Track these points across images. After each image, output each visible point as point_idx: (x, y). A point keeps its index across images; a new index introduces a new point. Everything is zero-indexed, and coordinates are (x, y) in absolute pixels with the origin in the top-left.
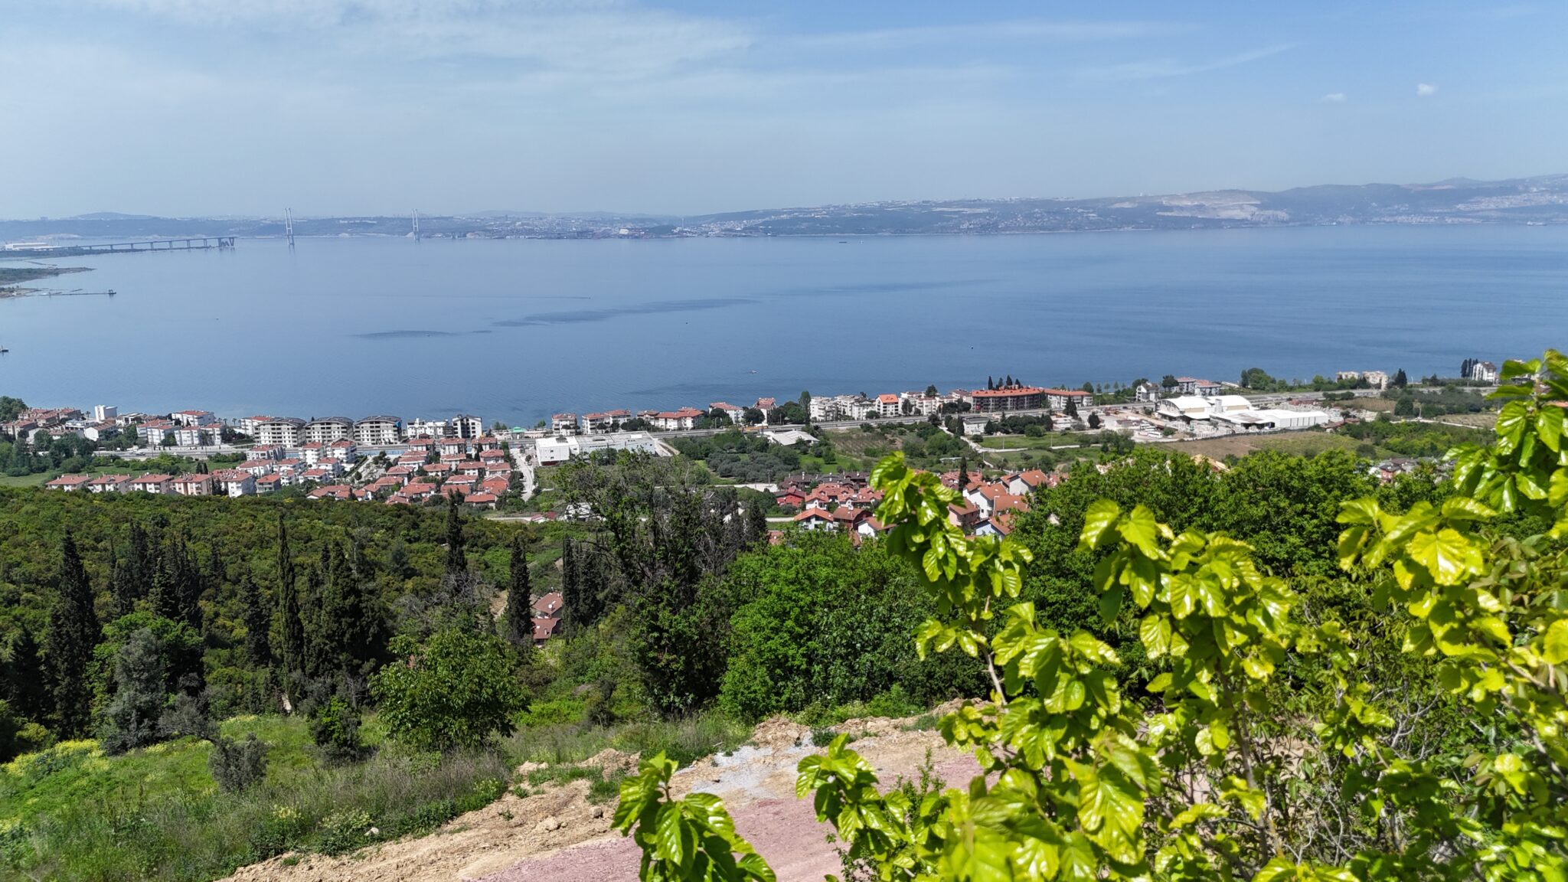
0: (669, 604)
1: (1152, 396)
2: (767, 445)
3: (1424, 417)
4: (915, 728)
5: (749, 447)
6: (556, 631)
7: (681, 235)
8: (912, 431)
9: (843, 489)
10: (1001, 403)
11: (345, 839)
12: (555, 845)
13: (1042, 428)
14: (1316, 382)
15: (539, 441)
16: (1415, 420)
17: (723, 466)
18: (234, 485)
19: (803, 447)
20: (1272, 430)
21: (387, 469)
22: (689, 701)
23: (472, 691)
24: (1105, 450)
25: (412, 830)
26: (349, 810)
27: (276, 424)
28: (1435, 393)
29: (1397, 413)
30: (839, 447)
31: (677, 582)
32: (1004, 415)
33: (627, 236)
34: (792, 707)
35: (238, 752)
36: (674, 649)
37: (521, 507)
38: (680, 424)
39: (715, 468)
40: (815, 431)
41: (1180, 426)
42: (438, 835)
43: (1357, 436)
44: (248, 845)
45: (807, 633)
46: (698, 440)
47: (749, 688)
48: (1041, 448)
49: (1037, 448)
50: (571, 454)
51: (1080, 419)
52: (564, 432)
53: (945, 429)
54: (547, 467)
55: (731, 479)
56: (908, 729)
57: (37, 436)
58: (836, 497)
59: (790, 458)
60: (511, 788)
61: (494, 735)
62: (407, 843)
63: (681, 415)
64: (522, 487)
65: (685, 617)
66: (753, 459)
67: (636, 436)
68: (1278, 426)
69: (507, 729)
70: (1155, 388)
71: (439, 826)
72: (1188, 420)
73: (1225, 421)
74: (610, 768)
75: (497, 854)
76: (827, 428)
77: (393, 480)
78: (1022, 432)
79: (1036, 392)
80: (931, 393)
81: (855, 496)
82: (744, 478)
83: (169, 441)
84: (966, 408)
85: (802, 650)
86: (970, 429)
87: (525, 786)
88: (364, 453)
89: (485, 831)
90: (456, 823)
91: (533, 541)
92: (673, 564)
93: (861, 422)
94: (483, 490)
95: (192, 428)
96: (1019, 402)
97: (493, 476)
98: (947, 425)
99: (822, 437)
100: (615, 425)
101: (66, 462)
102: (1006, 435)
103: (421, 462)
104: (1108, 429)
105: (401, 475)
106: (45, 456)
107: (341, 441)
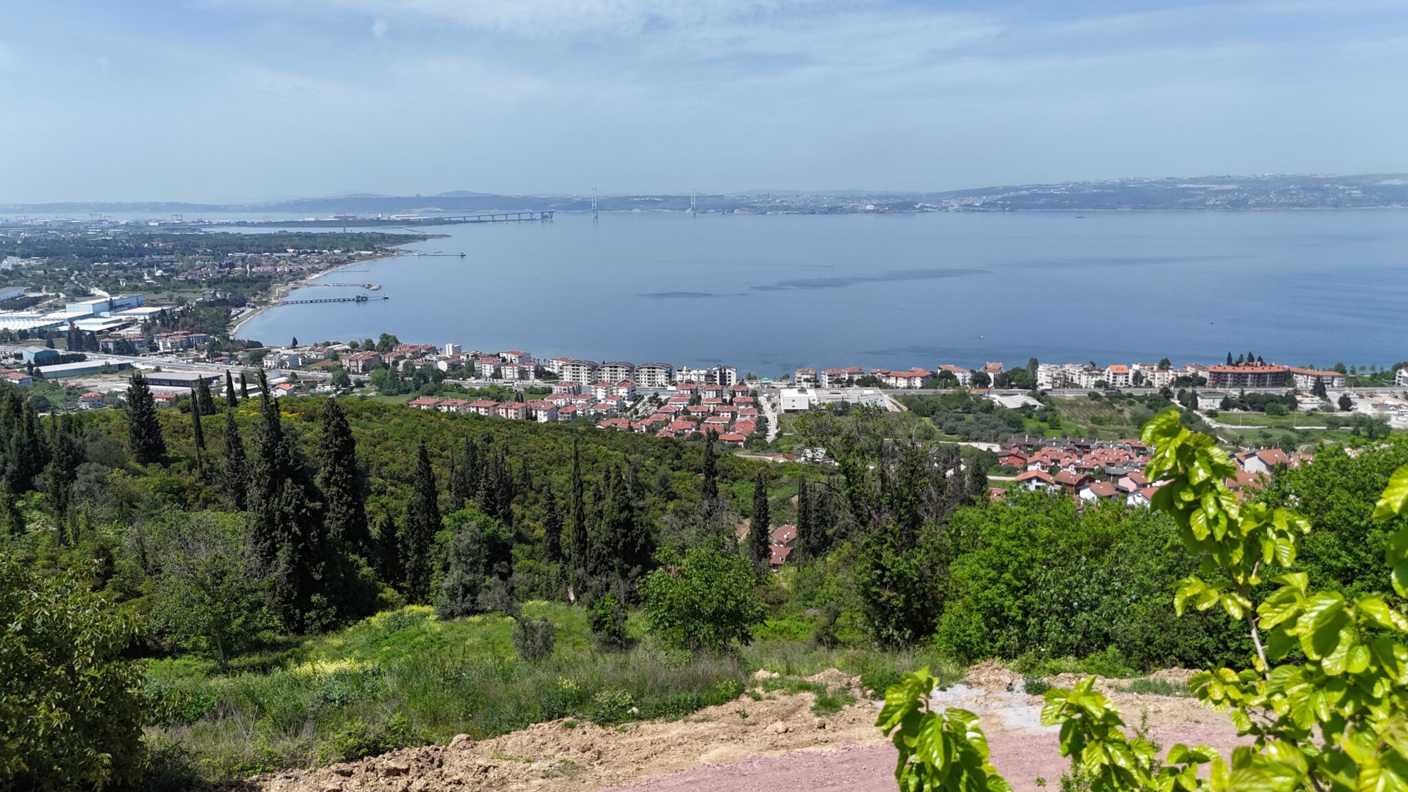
0: (893, 546)
2: (992, 407)
4: (1130, 690)
5: (974, 408)
6: (789, 558)
7: (922, 210)
8: (1141, 401)
9: (1066, 454)
10: (1240, 380)
11: (612, 713)
12: (782, 746)
13: (1285, 407)
15: (783, 391)
17: (948, 424)
18: (542, 412)
19: (1028, 411)
21: (659, 408)
22: (907, 636)
23: (719, 601)
24: (1356, 433)
25: (664, 714)
26: (616, 689)
27: (576, 365)
30: (1064, 413)
31: (900, 526)
32: (1242, 392)
33: (873, 211)
34: (1005, 654)
35: (534, 629)
36: (895, 587)
37: (765, 448)
38: (910, 383)
39: (940, 425)
40: (1041, 396)
42: (686, 722)
44: (539, 707)
45: (1024, 587)
46: (926, 399)
47: (964, 631)
48: (1282, 427)
49: (1278, 427)
50: (810, 404)
51: (1329, 401)
52: (805, 384)
53: (1177, 402)
54: (789, 415)
55: (955, 437)
56: (1123, 690)
57: (405, 365)
58: (1058, 461)
59: (1014, 421)
60: (747, 691)
61: (735, 642)
62: (660, 725)
63: (911, 374)
64: (766, 430)
65: (907, 559)
66: (978, 419)
67: (869, 391)
69: (746, 638)
71: (686, 714)
74: (833, 686)
75: (733, 746)
76: (1053, 395)
77: (663, 417)
78: (1262, 410)
79: (1281, 370)
80: (1164, 365)
81: (1078, 461)
82: (967, 437)
83: (497, 375)
84: (1202, 382)
85: (1018, 603)
86: (1204, 403)
87: (759, 690)
88: (642, 393)
89: (724, 725)
90: (700, 714)
91: (774, 478)
92: (897, 510)
93: (1088, 390)
94: (734, 431)
95: (513, 365)
96: (1260, 379)
97: (743, 419)
98: (1179, 399)
99: (1048, 403)
100: (850, 381)
101: (423, 387)
102: (1244, 412)
103: (686, 403)
104: (1361, 412)
105: (669, 413)
106: (410, 381)
107: (625, 382)
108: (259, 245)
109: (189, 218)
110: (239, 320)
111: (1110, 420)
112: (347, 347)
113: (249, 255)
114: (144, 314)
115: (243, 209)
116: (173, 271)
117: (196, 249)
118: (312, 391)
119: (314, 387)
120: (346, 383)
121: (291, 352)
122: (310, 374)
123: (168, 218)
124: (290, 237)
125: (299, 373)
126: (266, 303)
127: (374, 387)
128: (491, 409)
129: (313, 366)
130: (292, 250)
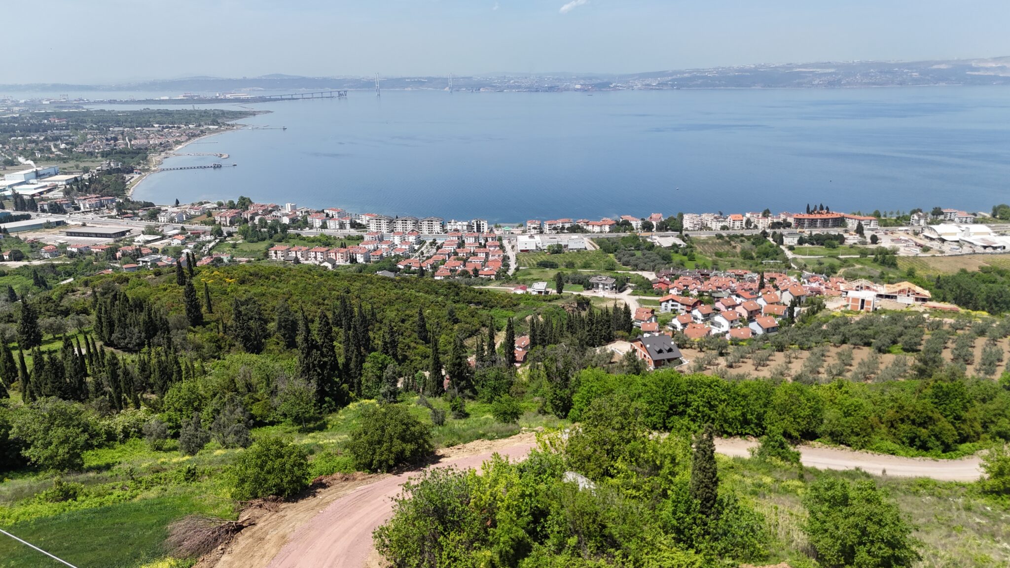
1: (922, 222)
2: (653, 246)
5: (642, 247)
7: (615, 89)
8: (749, 240)
9: (693, 281)
10: (813, 223)
13: (836, 242)
15: (519, 237)
17: (625, 259)
18: (360, 255)
19: (676, 249)
20: (1002, 251)
21: (437, 250)
24: (875, 260)
27: (378, 220)
30: (699, 249)
32: (812, 232)
33: (580, 90)
37: (508, 280)
38: (601, 229)
39: (620, 260)
40: (685, 238)
41: (936, 245)
46: (612, 241)
48: (832, 257)
49: (830, 257)
50: (537, 246)
51: (865, 237)
52: (533, 232)
53: (771, 239)
54: (523, 253)
55: (629, 268)
57: (260, 220)
58: (688, 286)
59: (666, 256)
63: (603, 223)
64: (508, 266)
66: (644, 255)
67: (575, 236)
68: (1008, 248)
70: (925, 217)
72: (943, 241)
73: (970, 243)
76: (693, 235)
77: (441, 257)
78: (822, 244)
79: (839, 216)
80: (766, 214)
81: (700, 286)
82: (636, 267)
83: (324, 226)
84: (789, 225)
86: (787, 241)
88: (425, 239)
93: (716, 232)
94: (488, 267)
95: (335, 219)
96: (825, 223)
97: (493, 258)
98: (773, 237)
99: (689, 242)
100: (563, 228)
101: (275, 236)
102: (811, 246)
103: (455, 246)
104: (883, 245)
105: (445, 254)
106: (265, 232)
107: (413, 231)
108: (131, 122)
109: (73, 96)
110: (132, 185)
111: (727, 254)
112: (216, 206)
113: (126, 129)
114: (62, 181)
115: (110, 89)
116: (72, 144)
117: (85, 125)
118: (197, 240)
119: (198, 237)
120: (219, 233)
121: (175, 209)
122: (193, 227)
123: (56, 96)
124: (153, 113)
125: (187, 226)
126: (148, 170)
127: (240, 237)
128: (325, 253)
129: (194, 221)
130: (157, 125)
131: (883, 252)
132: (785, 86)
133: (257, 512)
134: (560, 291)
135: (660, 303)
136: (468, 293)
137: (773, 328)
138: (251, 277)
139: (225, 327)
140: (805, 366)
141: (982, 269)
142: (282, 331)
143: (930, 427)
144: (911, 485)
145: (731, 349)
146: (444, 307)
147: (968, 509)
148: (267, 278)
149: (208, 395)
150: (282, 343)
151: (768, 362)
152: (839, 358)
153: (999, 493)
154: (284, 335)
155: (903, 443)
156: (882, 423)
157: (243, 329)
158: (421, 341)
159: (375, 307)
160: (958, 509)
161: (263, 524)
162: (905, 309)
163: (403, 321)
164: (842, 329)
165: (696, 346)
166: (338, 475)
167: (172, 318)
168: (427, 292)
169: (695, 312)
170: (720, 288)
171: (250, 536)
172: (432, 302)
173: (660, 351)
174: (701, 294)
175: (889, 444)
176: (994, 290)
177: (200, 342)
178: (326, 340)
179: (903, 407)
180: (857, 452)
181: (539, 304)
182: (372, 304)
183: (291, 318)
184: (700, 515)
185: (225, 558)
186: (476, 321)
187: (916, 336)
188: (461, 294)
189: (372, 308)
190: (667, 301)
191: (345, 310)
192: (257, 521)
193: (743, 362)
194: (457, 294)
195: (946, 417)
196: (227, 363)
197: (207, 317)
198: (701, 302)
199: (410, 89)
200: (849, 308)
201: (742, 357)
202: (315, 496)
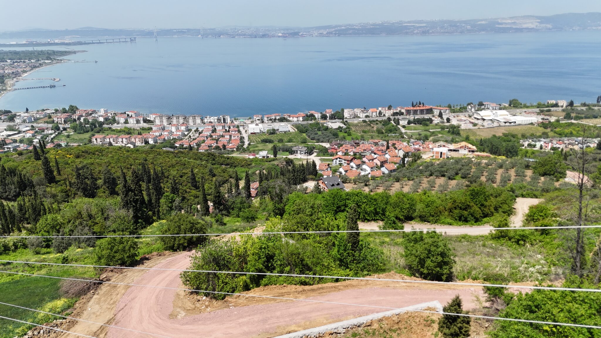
1: (473, 110)
2: (328, 128)
3: (574, 120)
5: (321, 129)
6: (257, 195)
7: (302, 36)
8: (381, 123)
10: (415, 112)
13: (428, 123)
14: (538, 104)
15: (249, 125)
16: (569, 121)
17: (312, 136)
18: (150, 139)
19: (341, 129)
20: (514, 124)
21: (199, 134)
24: (449, 132)
27: (161, 117)
28: (583, 110)
29: (565, 118)
30: (353, 129)
32: (414, 117)
33: (281, 36)
37: (244, 151)
38: (298, 119)
39: (309, 136)
40: (345, 123)
41: (480, 122)
43: (546, 127)
46: (304, 126)
48: (426, 131)
50: (260, 130)
51: (443, 119)
52: (258, 122)
53: (392, 122)
54: (252, 135)
55: (314, 141)
57: (84, 120)
59: (335, 134)
63: (299, 116)
64: (244, 142)
66: (323, 133)
67: (282, 124)
68: (517, 123)
70: (475, 107)
72: (484, 120)
73: (498, 120)
76: (350, 121)
77: (202, 139)
78: (421, 124)
79: (429, 108)
80: (390, 108)
81: (354, 150)
82: (318, 141)
83: (126, 122)
84: (402, 114)
86: (402, 123)
88: (191, 128)
93: (363, 119)
94: (231, 143)
95: (133, 118)
96: (422, 112)
97: (234, 138)
98: (394, 121)
99: (348, 125)
100: (275, 119)
101: (95, 129)
102: (414, 125)
103: (210, 132)
104: (452, 123)
105: (204, 137)
106: (88, 127)
107: (183, 123)
111: (369, 131)
112: (53, 111)
118: (43, 133)
119: (43, 131)
120: (57, 128)
121: (26, 114)
122: (39, 125)
125: (35, 125)
126: (5, 90)
127: (72, 130)
128: (128, 139)
129: (39, 121)
130: (9, 61)
131: (453, 127)
132: (399, 34)
133: (110, 274)
134: (275, 156)
135: (333, 160)
136: (220, 159)
137: (394, 170)
138: (83, 154)
139: (70, 183)
140: (411, 189)
141: (504, 134)
142: (107, 185)
143: (469, 210)
144: (458, 238)
145: (371, 182)
146: (206, 167)
147: (484, 246)
148: (93, 154)
149: (65, 222)
150: (107, 192)
151: (391, 188)
152: (428, 184)
153: (499, 238)
154: (108, 187)
155: (456, 220)
156: (446, 211)
157: (82, 184)
158: (193, 188)
159: (163, 168)
160: (479, 246)
161: (114, 280)
162: (463, 157)
163: (181, 177)
164: (430, 168)
165: (352, 181)
166: (155, 253)
167: (35, 179)
168: (195, 159)
169: (352, 164)
170: (365, 150)
171: (108, 286)
172: (199, 165)
173: (333, 185)
174: (355, 154)
175: (449, 220)
176: (510, 145)
177: (55, 192)
178: (137, 187)
179: (456, 201)
180: (433, 225)
181: (263, 163)
182: (162, 167)
183: (112, 177)
184: (351, 251)
185: (95, 296)
186: (226, 175)
187: (468, 170)
188: (216, 160)
189: (162, 170)
190: (337, 159)
191: (145, 171)
192: (111, 278)
193: (378, 189)
194: (214, 160)
195: (477, 205)
196: (74, 204)
197: (58, 178)
198: (355, 158)
199: (176, 36)
200: (434, 157)
201: (377, 186)
202: (143, 264)
